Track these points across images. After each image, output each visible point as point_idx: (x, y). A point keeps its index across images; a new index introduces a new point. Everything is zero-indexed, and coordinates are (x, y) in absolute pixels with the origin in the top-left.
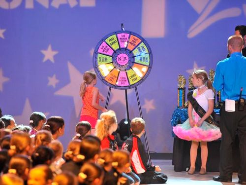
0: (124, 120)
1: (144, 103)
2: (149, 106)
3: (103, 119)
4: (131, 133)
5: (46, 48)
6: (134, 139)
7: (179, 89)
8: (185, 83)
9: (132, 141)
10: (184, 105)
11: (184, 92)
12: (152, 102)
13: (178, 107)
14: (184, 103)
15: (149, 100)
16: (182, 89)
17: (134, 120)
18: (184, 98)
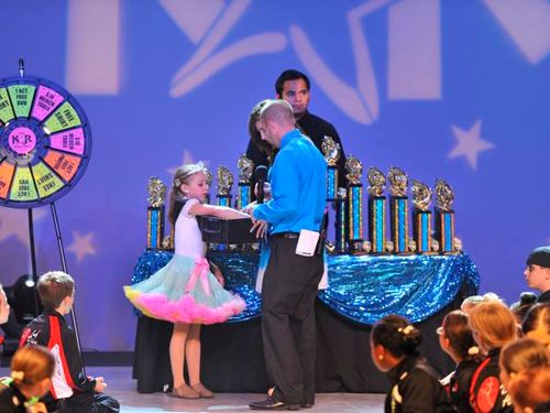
0: (26, 278)
1: (71, 241)
2: (83, 246)
7: (151, 208)
8: (164, 195)
9: (48, 325)
10: (161, 245)
11: (162, 215)
12: (89, 237)
13: (148, 249)
14: (162, 241)
15: (83, 233)
16: (156, 209)
18: (162, 228)
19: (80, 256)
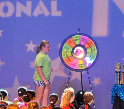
0: (80, 91)
1: (93, 80)
2: (96, 82)
3: (67, 93)
4: (84, 102)
5: (29, 43)
6: (86, 106)
7: (116, 72)
8: (120, 68)
9: (85, 107)
10: (119, 83)
11: (120, 74)
12: (98, 79)
13: (116, 84)
14: (120, 82)
15: (97, 78)
16: (118, 72)
17: (86, 93)
18: (120, 78)
19: (96, 85)
